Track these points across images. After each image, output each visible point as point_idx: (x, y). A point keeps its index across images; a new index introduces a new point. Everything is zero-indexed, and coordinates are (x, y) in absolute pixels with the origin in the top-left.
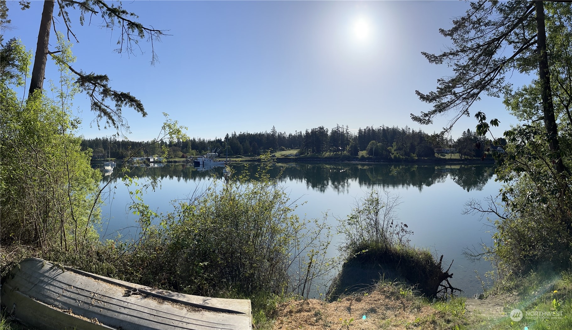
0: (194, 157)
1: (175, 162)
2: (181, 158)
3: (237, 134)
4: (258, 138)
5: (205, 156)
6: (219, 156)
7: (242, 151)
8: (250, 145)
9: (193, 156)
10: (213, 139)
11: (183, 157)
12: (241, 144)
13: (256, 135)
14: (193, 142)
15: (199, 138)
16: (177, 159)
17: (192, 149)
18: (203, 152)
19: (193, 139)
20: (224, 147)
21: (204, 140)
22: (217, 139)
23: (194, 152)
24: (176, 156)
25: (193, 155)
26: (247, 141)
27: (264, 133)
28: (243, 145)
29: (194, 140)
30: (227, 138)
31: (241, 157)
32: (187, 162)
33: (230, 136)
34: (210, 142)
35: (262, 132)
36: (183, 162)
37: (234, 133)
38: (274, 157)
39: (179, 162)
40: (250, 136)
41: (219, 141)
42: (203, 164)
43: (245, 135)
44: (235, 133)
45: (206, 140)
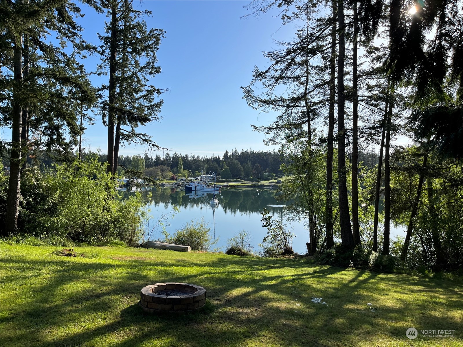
0: (185, 180)
1: (163, 185)
2: (170, 180)
3: (239, 152)
4: (263, 158)
5: (199, 178)
6: (214, 180)
7: (243, 173)
8: (253, 166)
9: (184, 178)
10: (209, 157)
11: (172, 178)
12: (241, 165)
13: (262, 153)
14: (185, 159)
15: (192, 155)
16: (165, 182)
17: (184, 169)
18: (197, 173)
19: (185, 156)
20: (222, 166)
21: (198, 158)
22: (215, 156)
23: (186, 172)
24: (164, 177)
25: (185, 176)
26: (248, 161)
27: (271, 152)
28: (244, 167)
29: (187, 157)
30: (226, 156)
31: (241, 182)
32: (177, 185)
33: (230, 153)
34: (206, 161)
35: (268, 150)
36: (173, 185)
37: (234, 151)
38: (279, 183)
39: (168, 185)
40: (254, 155)
41: (216, 160)
42: (195, 190)
43: (248, 153)
44: (236, 150)
45: (200, 157)
